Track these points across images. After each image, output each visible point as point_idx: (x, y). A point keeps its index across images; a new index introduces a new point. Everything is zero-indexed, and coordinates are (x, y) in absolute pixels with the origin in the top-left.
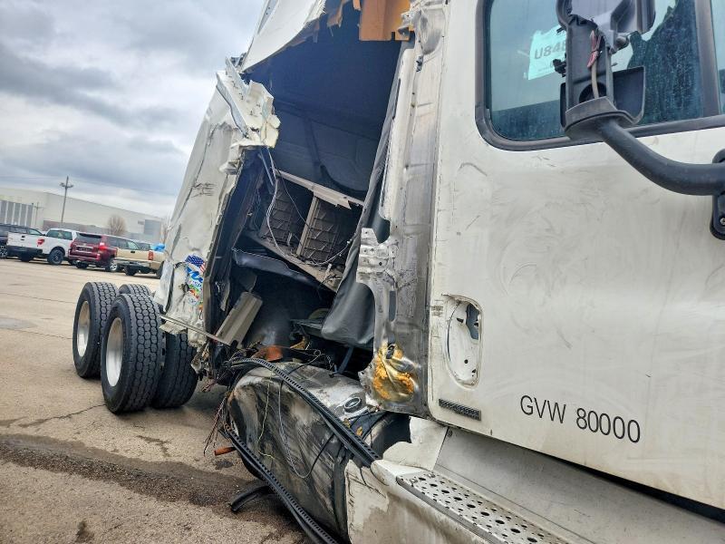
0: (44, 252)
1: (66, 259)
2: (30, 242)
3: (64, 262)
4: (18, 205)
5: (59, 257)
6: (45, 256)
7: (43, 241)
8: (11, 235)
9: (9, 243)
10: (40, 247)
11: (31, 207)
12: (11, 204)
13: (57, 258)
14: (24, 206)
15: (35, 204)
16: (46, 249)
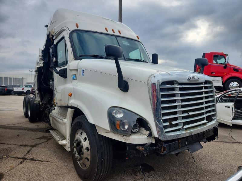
0: (24, 92)
1: (31, 93)
2: (20, 89)
3: (30, 94)
4: (18, 79)
5: (29, 93)
6: (25, 93)
7: (24, 89)
8: (14, 88)
9: (14, 91)
10: (23, 91)
11: (22, 79)
12: (16, 78)
13: (28, 93)
14: (20, 79)
15: (23, 78)
16: (25, 91)
